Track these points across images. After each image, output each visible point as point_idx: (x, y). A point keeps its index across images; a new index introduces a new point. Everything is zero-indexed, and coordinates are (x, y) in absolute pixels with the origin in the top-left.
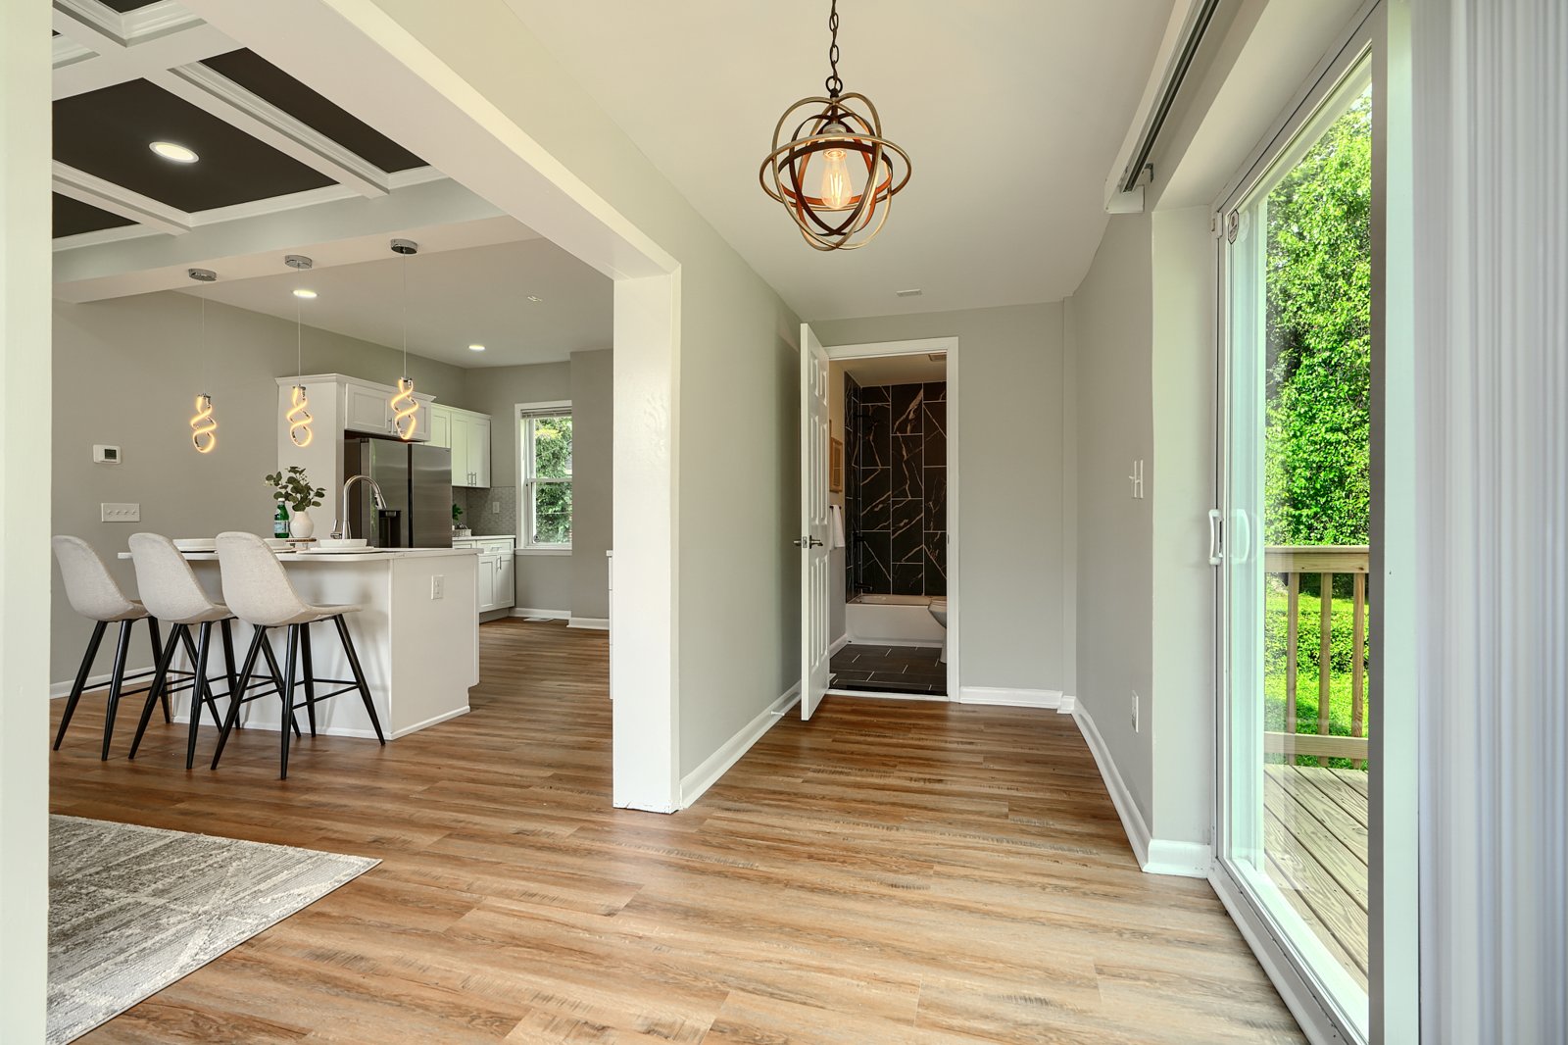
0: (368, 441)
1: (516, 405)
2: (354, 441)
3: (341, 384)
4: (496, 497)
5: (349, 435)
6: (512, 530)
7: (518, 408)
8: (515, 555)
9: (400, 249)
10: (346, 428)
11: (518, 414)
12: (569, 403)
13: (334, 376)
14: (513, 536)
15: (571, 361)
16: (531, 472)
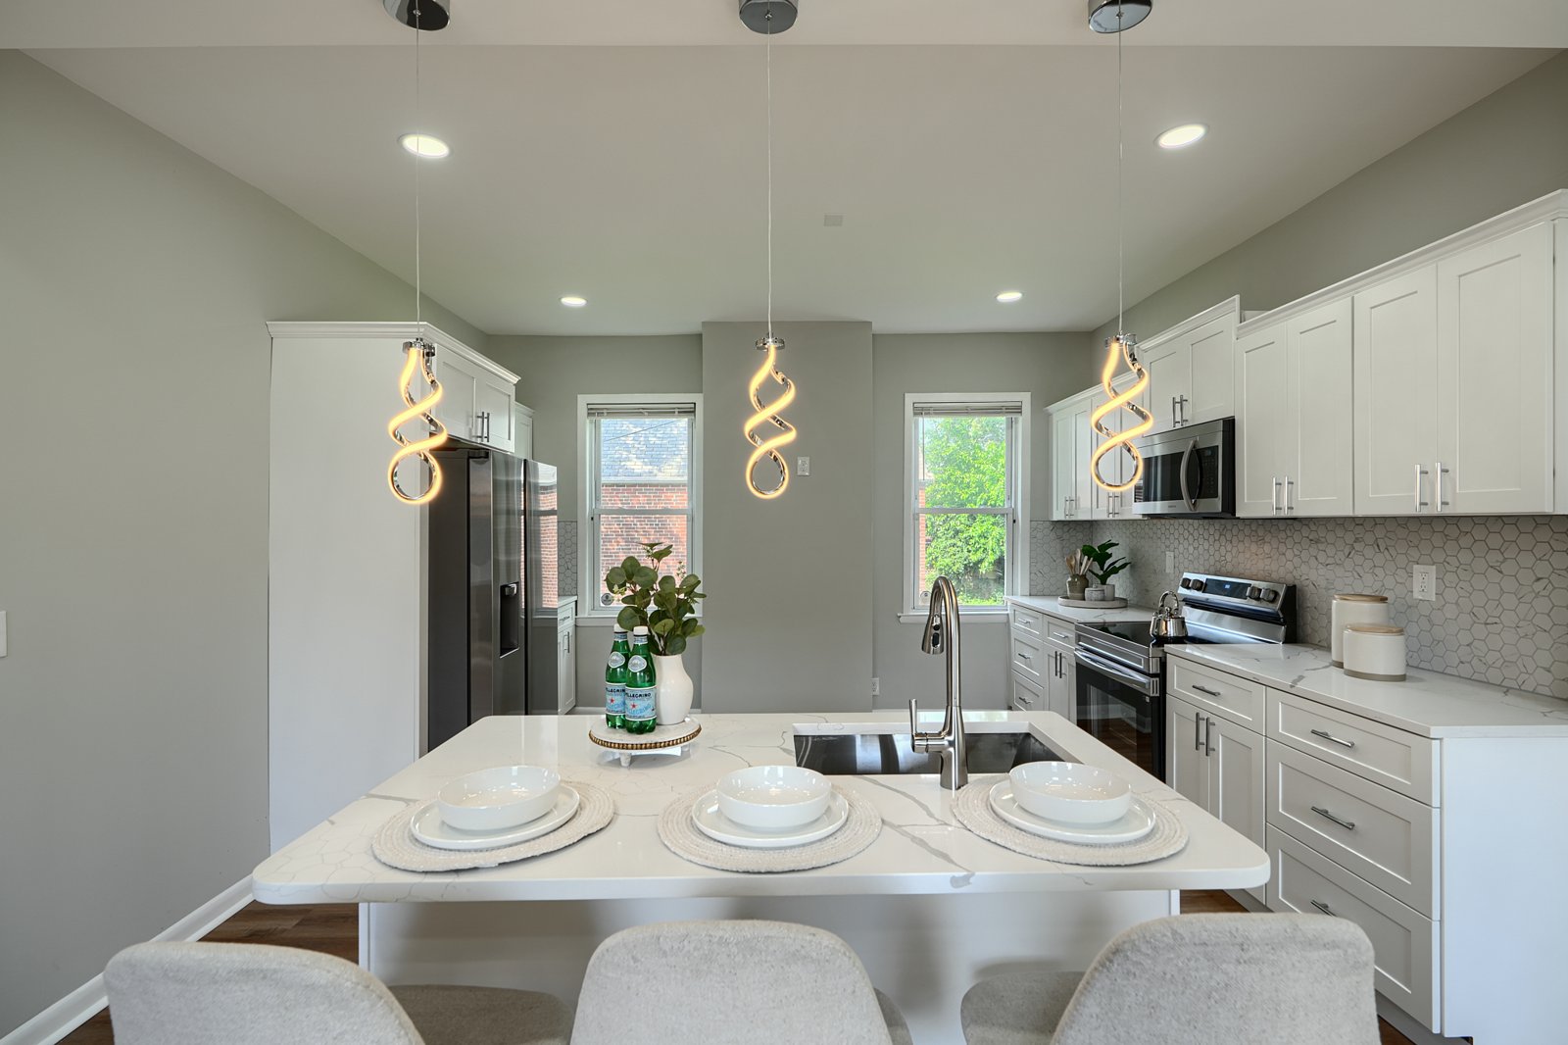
1: (579, 397)
6: (572, 589)
7: (583, 402)
8: (576, 626)
11: (582, 410)
14: (575, 598)
15: (700, 336)
16: (597, 499)
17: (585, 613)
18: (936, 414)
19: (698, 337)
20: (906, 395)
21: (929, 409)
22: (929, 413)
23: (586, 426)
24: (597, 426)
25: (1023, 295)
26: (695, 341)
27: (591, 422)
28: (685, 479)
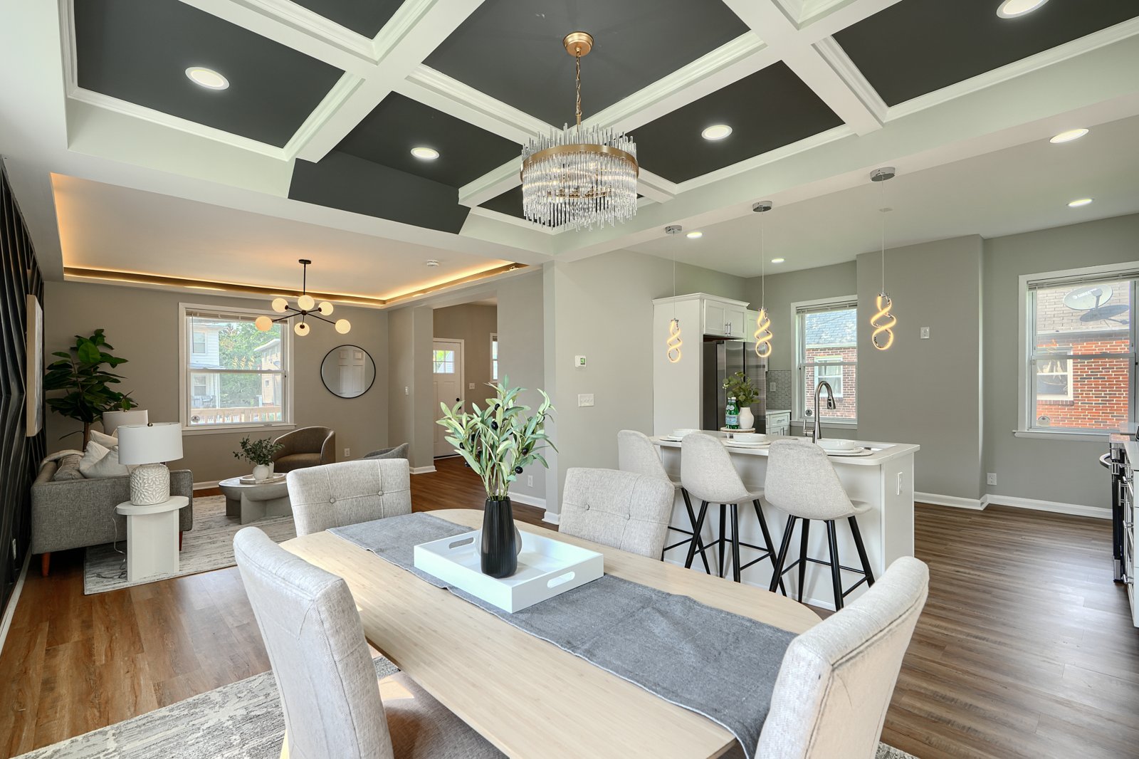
0: (723, 343)
1: (792, 304)
2: (711, 343)
3: (702, 300)
4: (773, 378)
5: (707, 338)
6: (788, 406)
7: (794, 306)
8: (790, 426)
9: (877, 178)
10: (705, 333)
11: (793, 311)
12: (855, 297)
13: (698, 295)
14: (790, 411)
15: (856, 261)
16: (803, 358)
17: (796, 419)
18: (1048, 287)
19: (854, 262)
20: (1020, 276)
21: (1043, 284)
22: (1043, 287)
23: (796, 320)
24: (803, 319)
25: (1093, 199)
26: (853, 264)
27: (799, 317)
28: (855, 344)
